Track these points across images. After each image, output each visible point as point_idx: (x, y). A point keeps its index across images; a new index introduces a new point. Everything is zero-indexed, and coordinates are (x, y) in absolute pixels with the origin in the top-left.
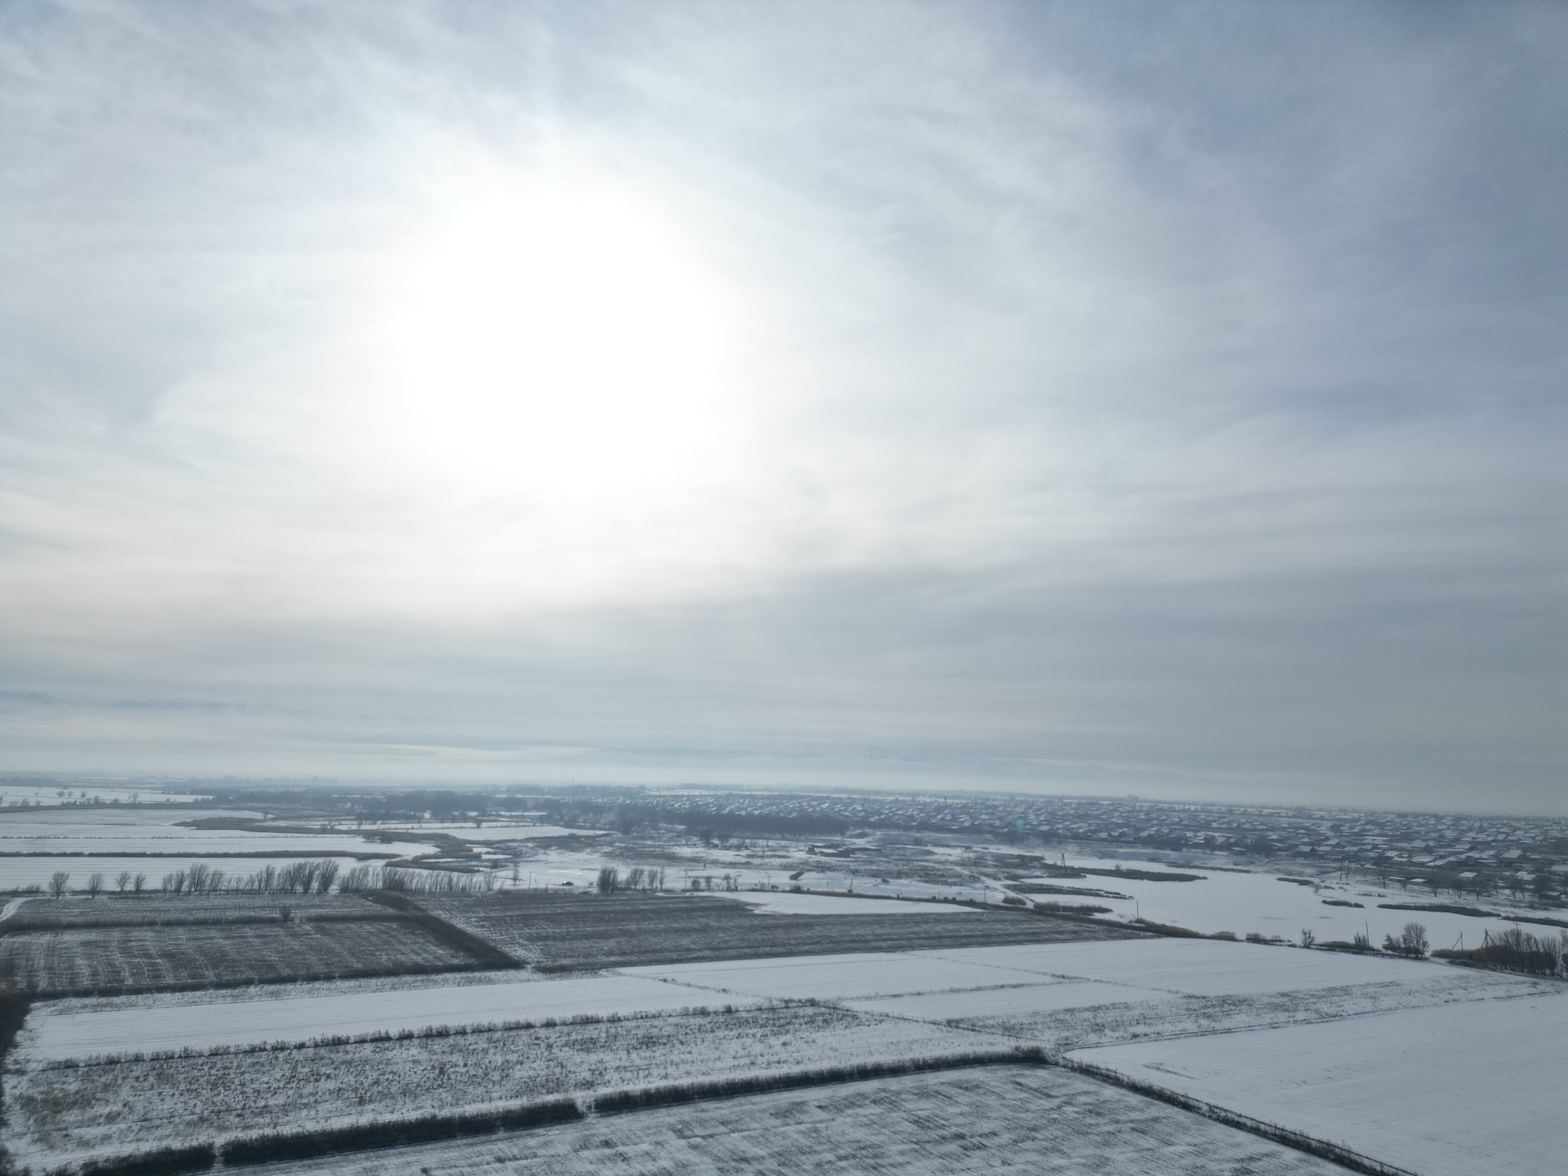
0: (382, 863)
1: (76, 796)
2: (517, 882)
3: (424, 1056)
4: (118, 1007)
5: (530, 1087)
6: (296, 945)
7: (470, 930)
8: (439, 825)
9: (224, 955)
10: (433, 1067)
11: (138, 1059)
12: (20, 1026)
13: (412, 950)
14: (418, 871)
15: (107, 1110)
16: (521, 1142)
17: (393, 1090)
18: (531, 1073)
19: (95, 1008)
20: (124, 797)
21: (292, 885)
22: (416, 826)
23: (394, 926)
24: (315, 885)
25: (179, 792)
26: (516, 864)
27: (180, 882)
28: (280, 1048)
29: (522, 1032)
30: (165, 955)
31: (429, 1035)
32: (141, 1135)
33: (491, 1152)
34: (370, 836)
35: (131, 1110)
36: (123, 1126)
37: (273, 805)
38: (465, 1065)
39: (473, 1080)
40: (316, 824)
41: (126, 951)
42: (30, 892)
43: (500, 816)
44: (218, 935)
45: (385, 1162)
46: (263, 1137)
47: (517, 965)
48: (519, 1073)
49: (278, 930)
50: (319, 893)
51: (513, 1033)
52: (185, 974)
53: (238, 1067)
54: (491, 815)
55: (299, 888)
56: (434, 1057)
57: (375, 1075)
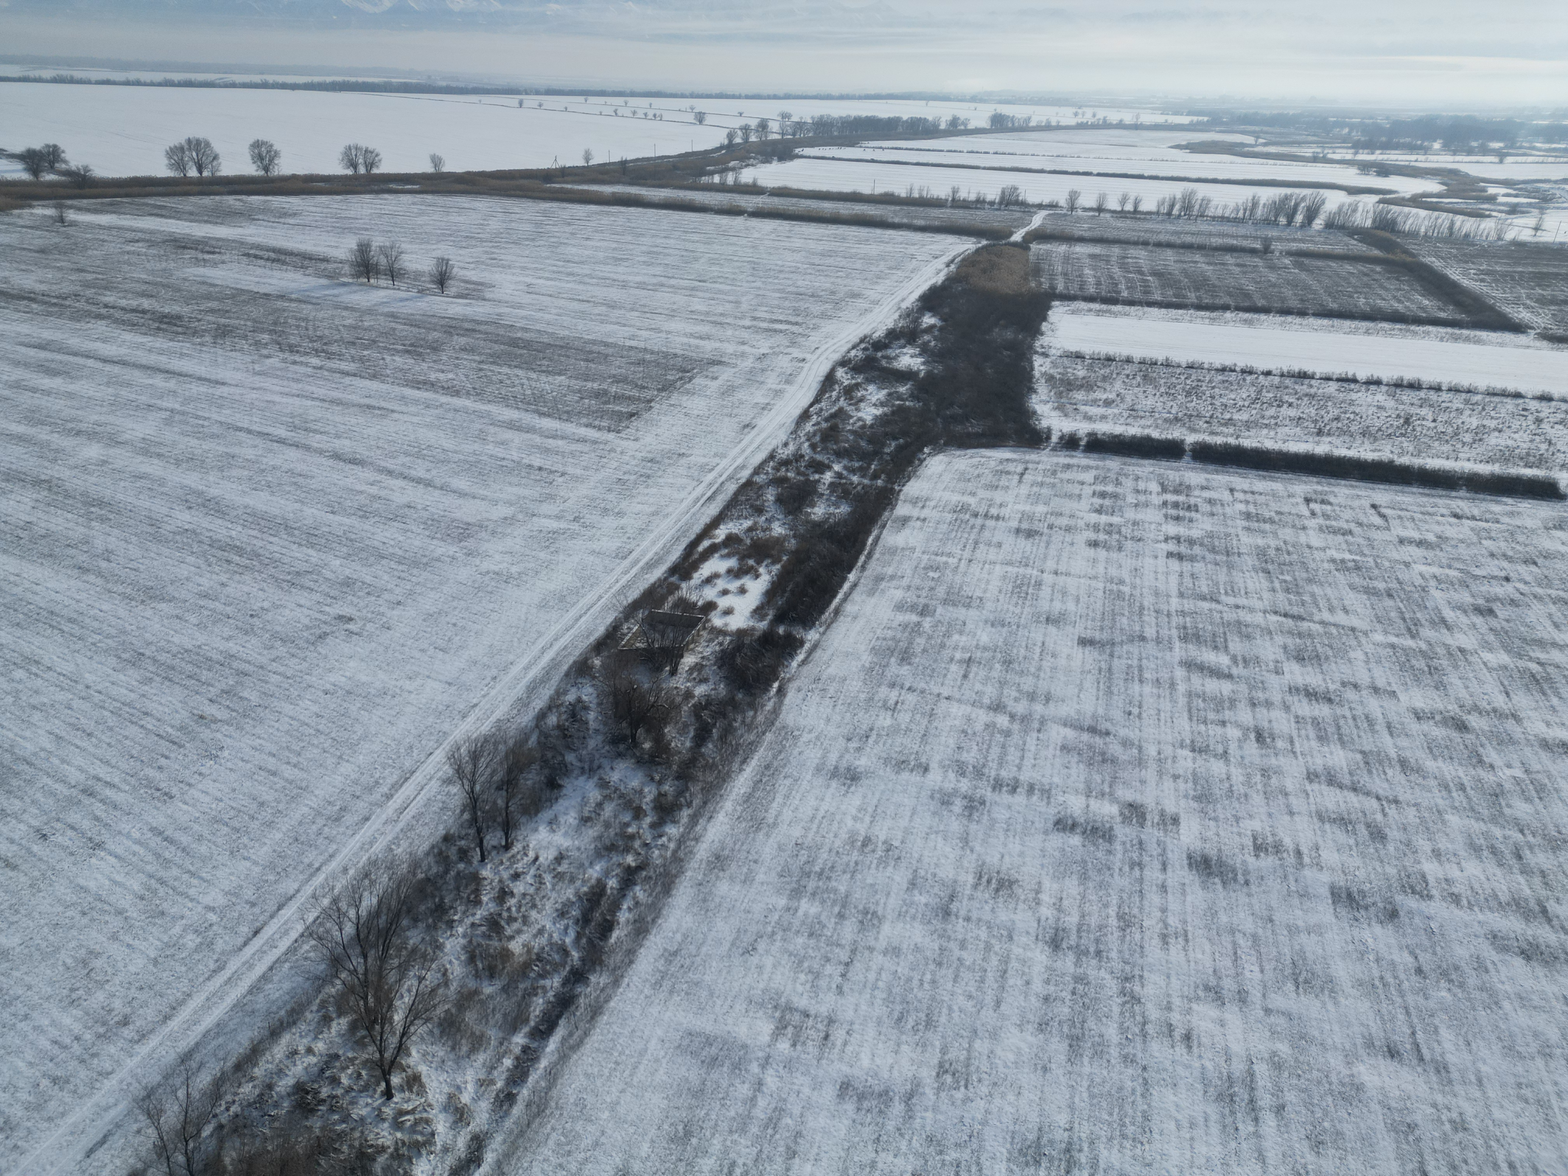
0: (1375, 198)
1: (1087, 117)
2: (1539, 233)
3: (1390, 404)
4: (1115, 315)
5: (1506, 456)
6: (1273, 277)
7: (1465, 282)
8: (1450, 158)
9: (1206, 279)
10: (1398, 416)
11: (1129, 360)
12: (1045, 318)
13: (1394, 297)
14: (1414, 211)
15: (1104, 397)
16: (1483, 508)
17: (1352, 429)
18: (1510, 443)
19: (1098, 313)
20: (1128, 118)
21: (1276, 216)
22: (1421, 158)
23: (1378, 269)
24: (1299, 218)
25: (1176, 113)
26: (1542, 210)
27: (1172, 206)
28: (1248, 372)
29: (1508, 400)
30: (1155, 274)
31: (1398, 385)
32: (1129, 421)
33: (1448, 507)
34: (1365, 167)
35: (1123, 400)
36: (1116, 411)
37: (1265, 129)
38: (1434, 421)
39: (1440, 436)
40: (1307, 152)
41: (1123, 266)
42: (1052, 206)
43: (1534, 148)
44: (1202, 259)
45: (1336, 489)
46: (1226, 444)
47: (1518, 328)
48: (1494, 440)
49: (1257, 261)
50: (1303, 226)
51: (1496, 399)
52: (1170, 293)
53: (1210, 381)
54: (1521, 147)
55: (1283, 220)
56: (1401, 407)
57: (1336, 412)
